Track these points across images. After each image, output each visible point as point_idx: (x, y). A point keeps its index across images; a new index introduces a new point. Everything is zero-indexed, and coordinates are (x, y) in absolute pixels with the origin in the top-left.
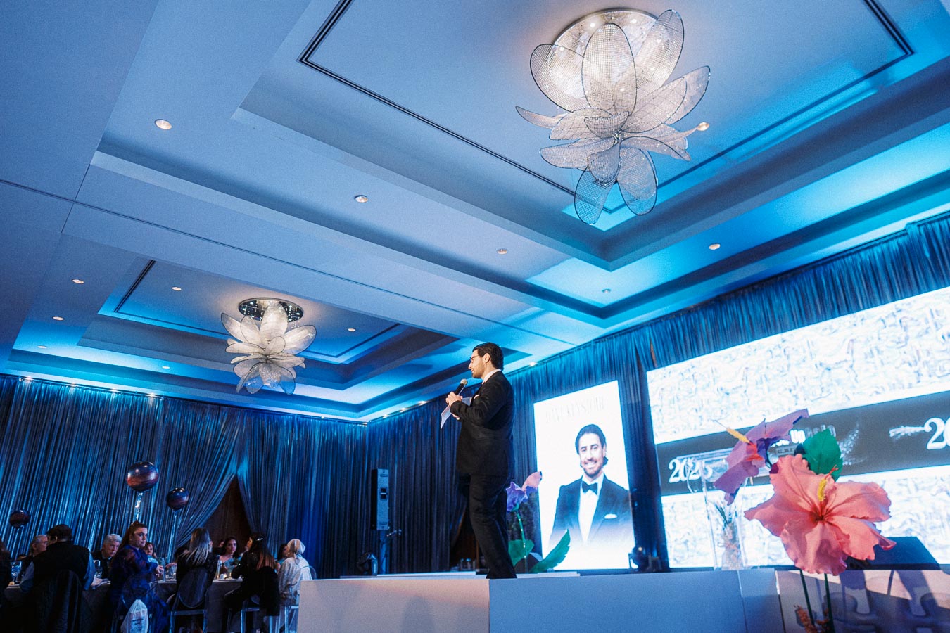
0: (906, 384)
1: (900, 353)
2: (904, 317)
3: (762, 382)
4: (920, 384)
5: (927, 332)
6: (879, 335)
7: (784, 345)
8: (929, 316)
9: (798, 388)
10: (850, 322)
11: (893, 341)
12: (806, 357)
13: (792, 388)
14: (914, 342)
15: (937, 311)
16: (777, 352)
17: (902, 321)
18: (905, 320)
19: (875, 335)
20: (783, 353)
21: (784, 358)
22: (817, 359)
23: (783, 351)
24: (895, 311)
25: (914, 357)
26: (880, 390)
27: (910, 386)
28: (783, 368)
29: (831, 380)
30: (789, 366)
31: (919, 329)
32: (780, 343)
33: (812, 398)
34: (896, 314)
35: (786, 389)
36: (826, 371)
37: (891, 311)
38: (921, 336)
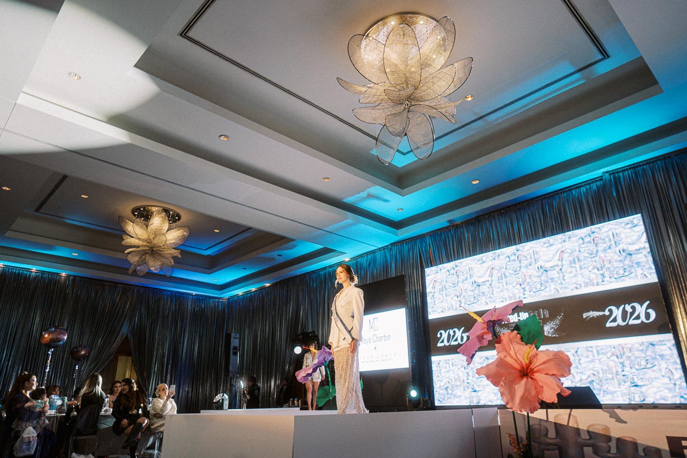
0: (595, 282)
1: (592, 261)
2: (596, 237)
3: (502, 279)
4: (603, 283)
5: (610, 248)
6: (579, 248)
7: (518, 253)
8: (611, 237)
9: (525, 284)
10: (561, 239)
11: (588, 253)
12: (531, 262)
13: (522, 283)
14: (601, 254)
15: (616, 234)
16: (513, 258)
17: (595, 239)
18: (597, 239)
19: (577, 248)
20: (516, 259)
21: (517, 262)
22: (540, 263)
23: (517, 257)
24: (590, 232)
25: (601, 264)
26: (578, 287)
27: (598, 284)
28: (516, 268)
29: (548, 278)
30: (520, 267)
31: (605, 245)
32: (515, 251)
33: (534, 290)
34: (591, 234)
35: (517, 284)
36: (544, 272)
37: (588, 233)
38: (606, 250)
